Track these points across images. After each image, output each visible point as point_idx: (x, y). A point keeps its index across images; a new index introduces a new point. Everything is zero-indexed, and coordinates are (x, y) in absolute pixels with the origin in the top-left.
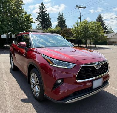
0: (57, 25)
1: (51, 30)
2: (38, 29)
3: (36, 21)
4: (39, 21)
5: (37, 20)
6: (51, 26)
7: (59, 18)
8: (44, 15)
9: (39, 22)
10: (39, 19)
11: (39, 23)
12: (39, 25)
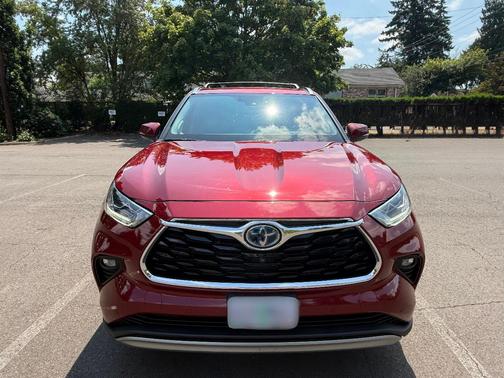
0: (477, 41)
1: (436, 67)
2: (385, 65)
3: (385, 37)
4: (396, 34)
5: (388, 33)
6: (448, 49)
7: (488, 10)
8: (421, 9)
9: (395, 39)
10: (400, 25)
11: (398, 41)
12: (397, 50)
